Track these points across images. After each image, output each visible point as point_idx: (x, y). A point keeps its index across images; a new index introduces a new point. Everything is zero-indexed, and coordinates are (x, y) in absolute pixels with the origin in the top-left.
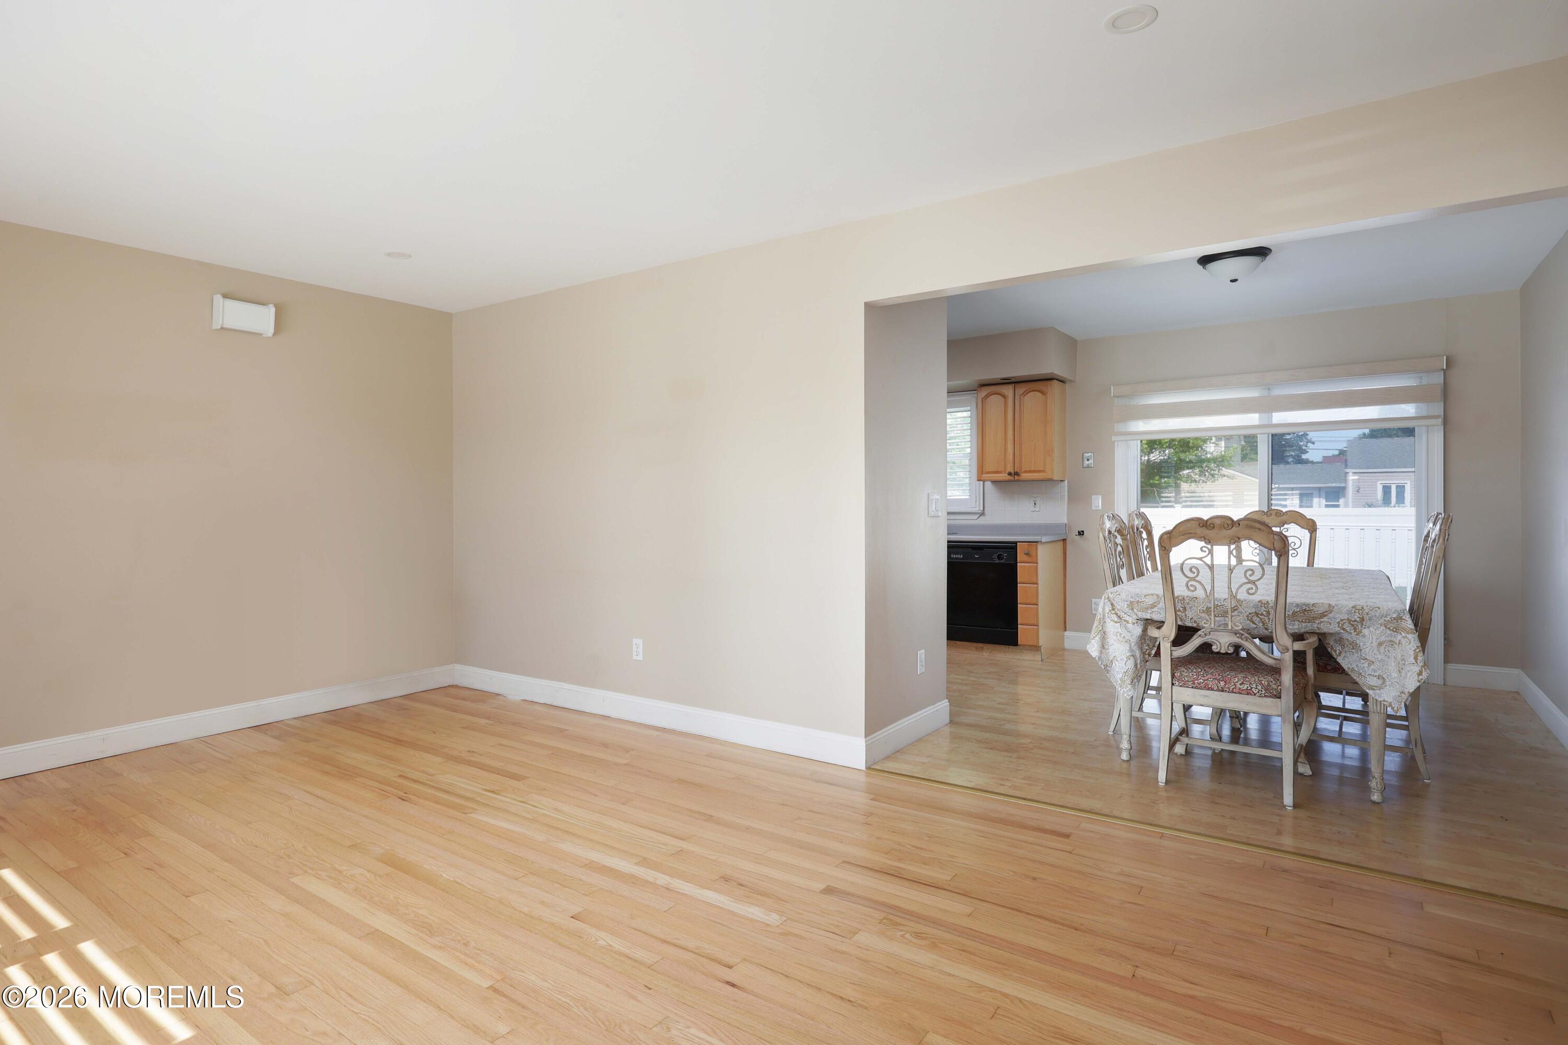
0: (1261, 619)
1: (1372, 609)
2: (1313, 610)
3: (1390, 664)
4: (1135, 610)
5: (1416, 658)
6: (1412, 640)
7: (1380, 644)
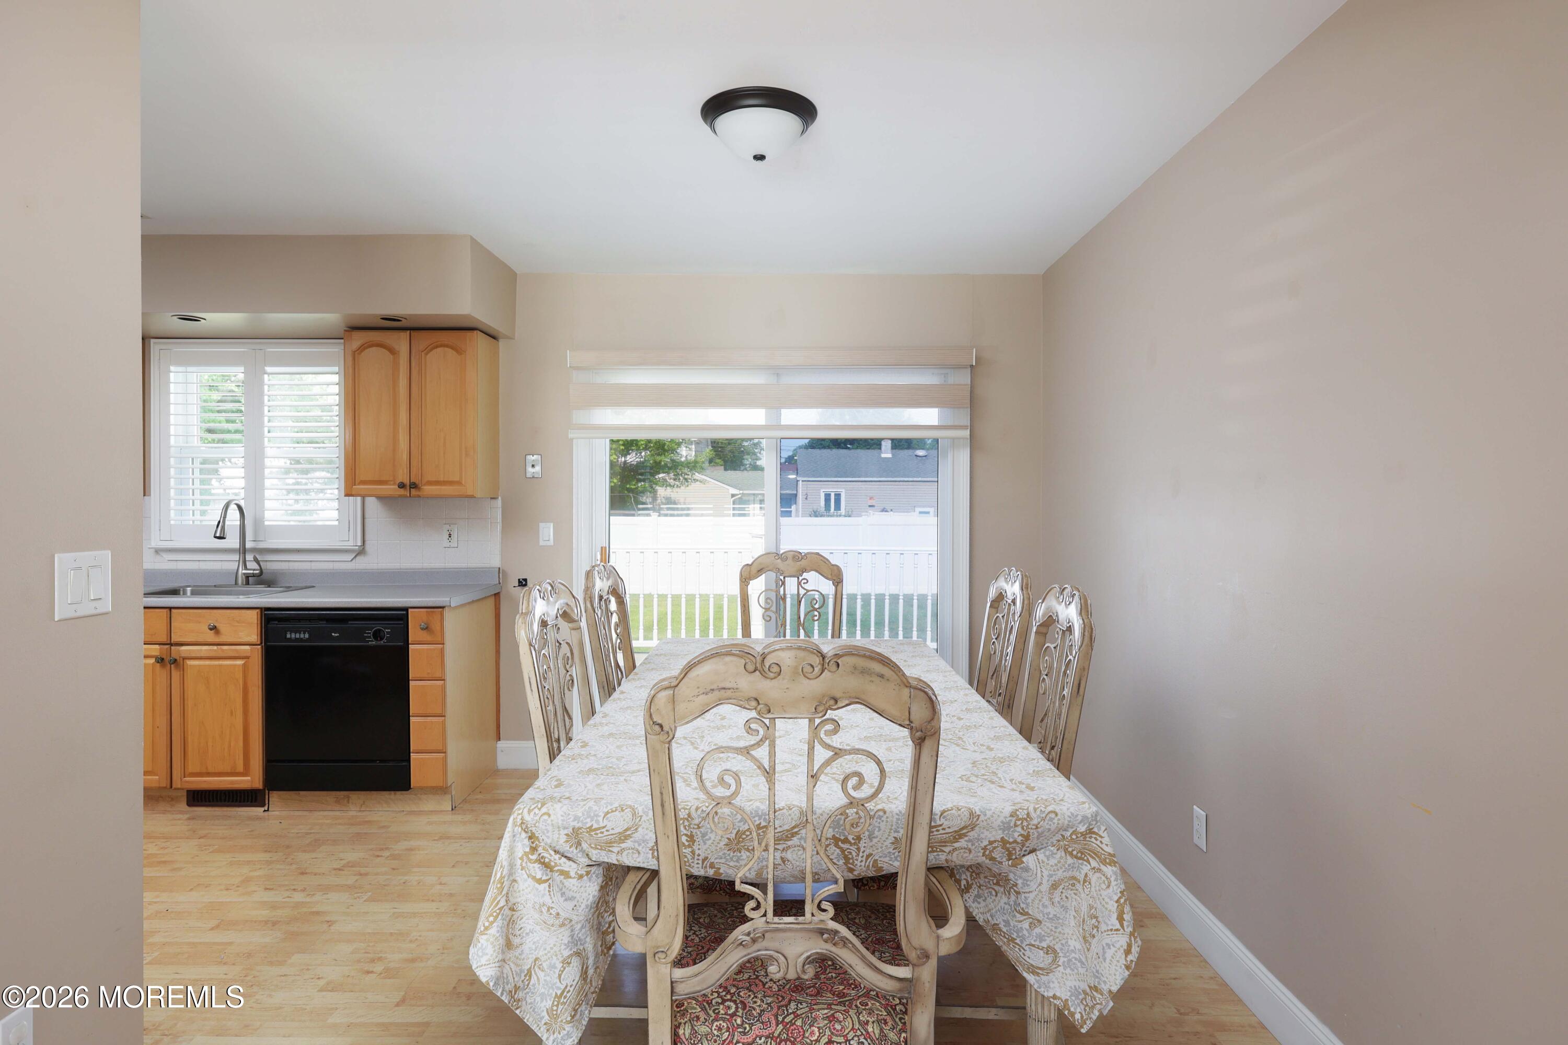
0: (843, 851)
1: (1044, 815)
2: (941, 825)
3: (1067, 922)
4: (585, 846)
5: (1121, 919)
6: (1112, 879)
7: (1054, 886)
